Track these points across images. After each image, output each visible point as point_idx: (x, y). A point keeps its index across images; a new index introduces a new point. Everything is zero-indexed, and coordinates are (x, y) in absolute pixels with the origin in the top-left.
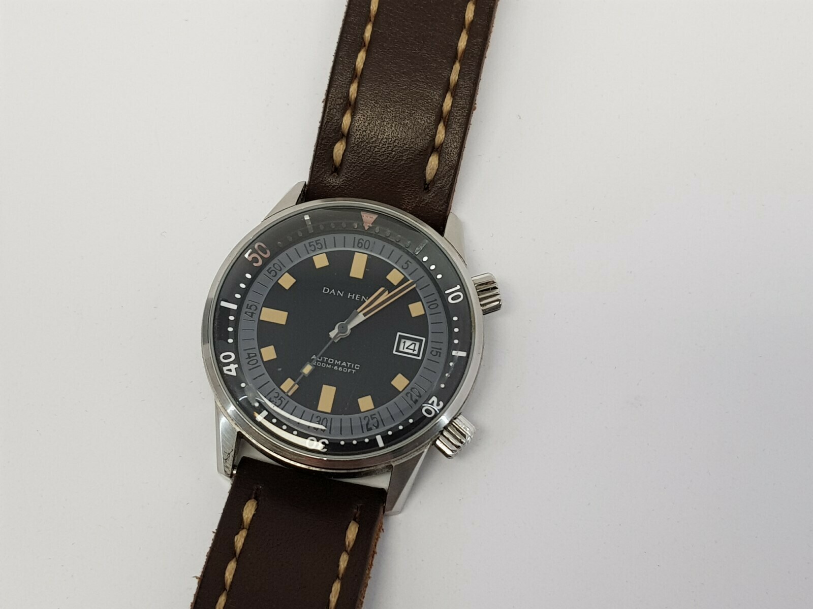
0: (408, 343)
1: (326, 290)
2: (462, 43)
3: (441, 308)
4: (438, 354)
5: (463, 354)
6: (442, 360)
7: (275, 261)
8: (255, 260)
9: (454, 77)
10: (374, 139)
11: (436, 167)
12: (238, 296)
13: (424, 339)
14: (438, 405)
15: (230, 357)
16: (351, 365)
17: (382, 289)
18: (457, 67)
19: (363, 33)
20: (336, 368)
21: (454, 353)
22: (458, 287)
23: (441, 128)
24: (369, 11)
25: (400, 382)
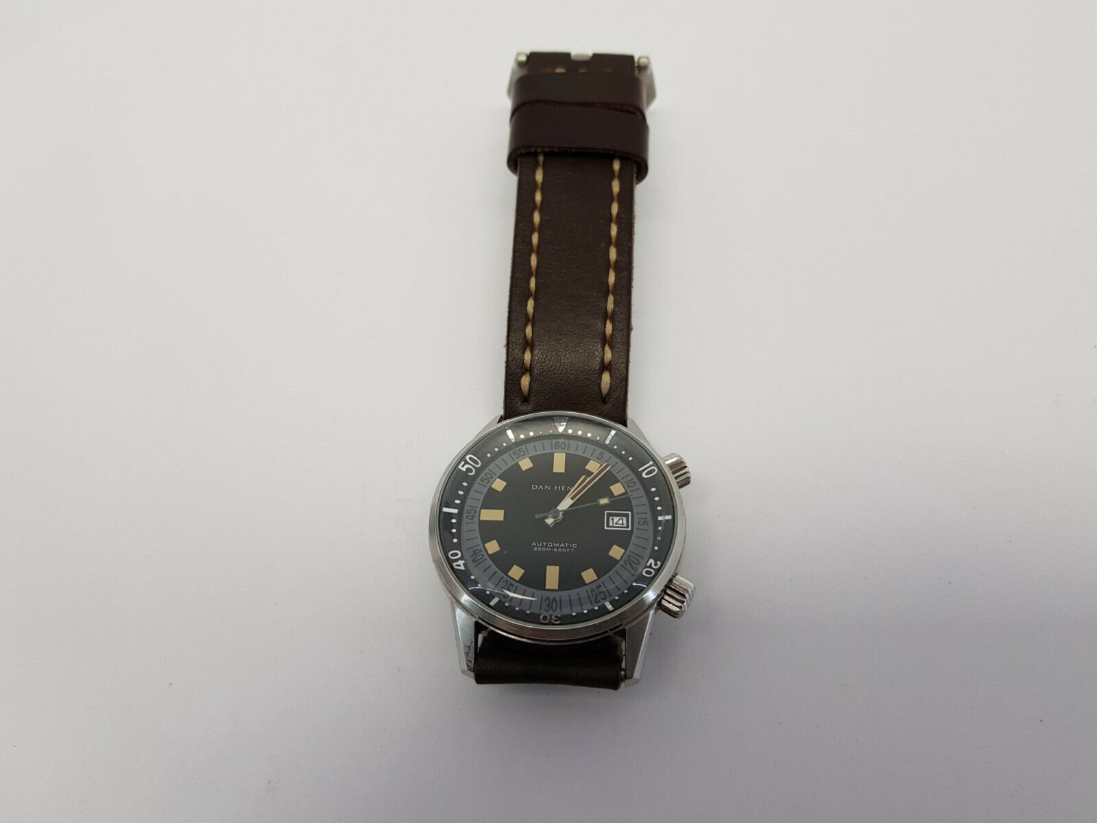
0: (616, 519)
1: (535, 487)
2: (612, 278)
3: (638, 485)
4: (646, 523)
5: (669, 517)
6: (650, 527)
7: (486, 471)
8: (469, 470)
9: (610, 306)
10: (553, 368)
11: (609, 382)
12: (457, 502)
13: (630, 513)
14: (656, 565)
15: (457, 554)
16: (569, 546)
17: (584, 477)
18: (611, 298)
19: (529, 284)
20: (555, 550)
21: (660, 518)
22: (651, 463)
23: (607, 349)
24: (531, 267)
25: (616, 552)
